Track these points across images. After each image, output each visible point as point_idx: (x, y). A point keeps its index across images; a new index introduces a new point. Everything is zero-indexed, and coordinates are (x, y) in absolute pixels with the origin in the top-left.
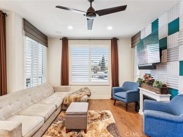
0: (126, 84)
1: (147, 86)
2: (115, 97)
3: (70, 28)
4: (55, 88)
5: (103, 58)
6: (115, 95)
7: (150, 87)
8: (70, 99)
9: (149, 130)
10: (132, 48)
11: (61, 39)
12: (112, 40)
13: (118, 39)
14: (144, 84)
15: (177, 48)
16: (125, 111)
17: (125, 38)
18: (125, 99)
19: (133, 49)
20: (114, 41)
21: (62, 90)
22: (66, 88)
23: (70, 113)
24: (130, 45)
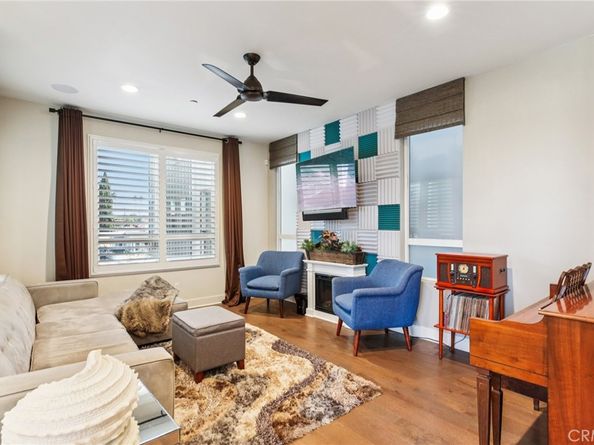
0: (265, 257)
1: (325, 254)
2: (250, 290)
3: (130, 89)
4: (35, 290)
5: (104, 181)
6: (250, 287)
7: (332, 254)
8: (143, 312)
9: (362, 319)
10: (271, 168)
11: (52, 110)
12: (224, 140)
13: (241, 143)
14: (318, 252)
15: (375, 183)
16: (280, 319)
17: (256, 142)
18: (277, 290)
19: (273, 171)
20: (231, 146)
21: (69, 296)
22: (83, 286)
23: (207, 330)
24: (267, 162)
